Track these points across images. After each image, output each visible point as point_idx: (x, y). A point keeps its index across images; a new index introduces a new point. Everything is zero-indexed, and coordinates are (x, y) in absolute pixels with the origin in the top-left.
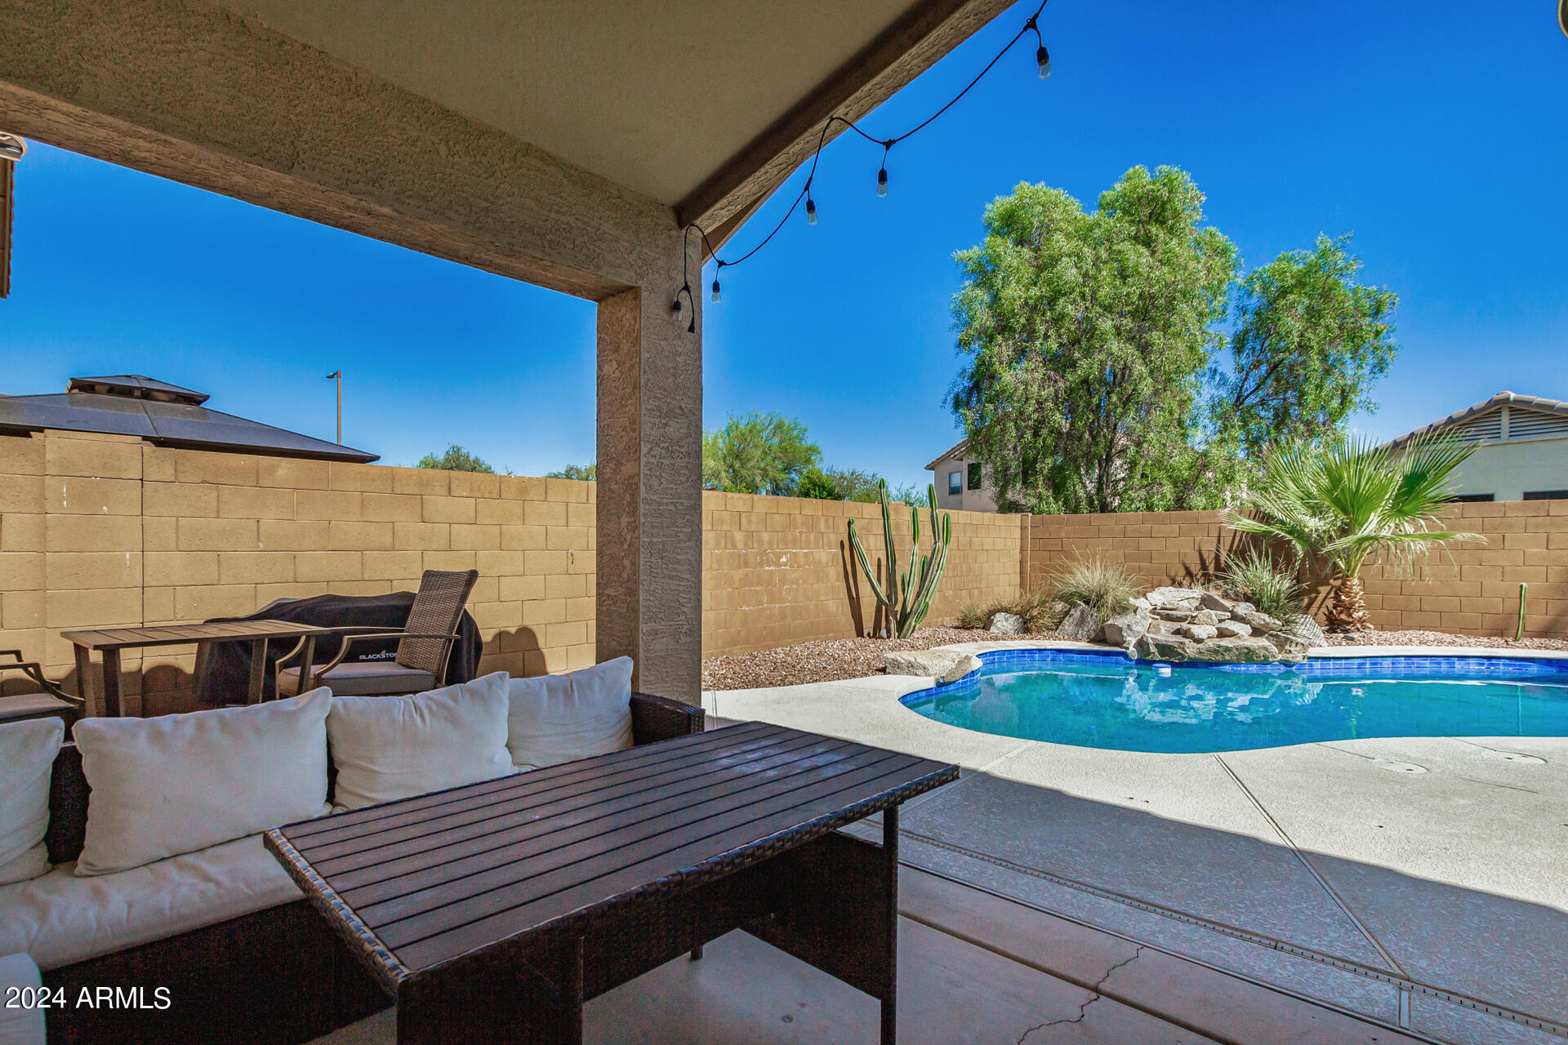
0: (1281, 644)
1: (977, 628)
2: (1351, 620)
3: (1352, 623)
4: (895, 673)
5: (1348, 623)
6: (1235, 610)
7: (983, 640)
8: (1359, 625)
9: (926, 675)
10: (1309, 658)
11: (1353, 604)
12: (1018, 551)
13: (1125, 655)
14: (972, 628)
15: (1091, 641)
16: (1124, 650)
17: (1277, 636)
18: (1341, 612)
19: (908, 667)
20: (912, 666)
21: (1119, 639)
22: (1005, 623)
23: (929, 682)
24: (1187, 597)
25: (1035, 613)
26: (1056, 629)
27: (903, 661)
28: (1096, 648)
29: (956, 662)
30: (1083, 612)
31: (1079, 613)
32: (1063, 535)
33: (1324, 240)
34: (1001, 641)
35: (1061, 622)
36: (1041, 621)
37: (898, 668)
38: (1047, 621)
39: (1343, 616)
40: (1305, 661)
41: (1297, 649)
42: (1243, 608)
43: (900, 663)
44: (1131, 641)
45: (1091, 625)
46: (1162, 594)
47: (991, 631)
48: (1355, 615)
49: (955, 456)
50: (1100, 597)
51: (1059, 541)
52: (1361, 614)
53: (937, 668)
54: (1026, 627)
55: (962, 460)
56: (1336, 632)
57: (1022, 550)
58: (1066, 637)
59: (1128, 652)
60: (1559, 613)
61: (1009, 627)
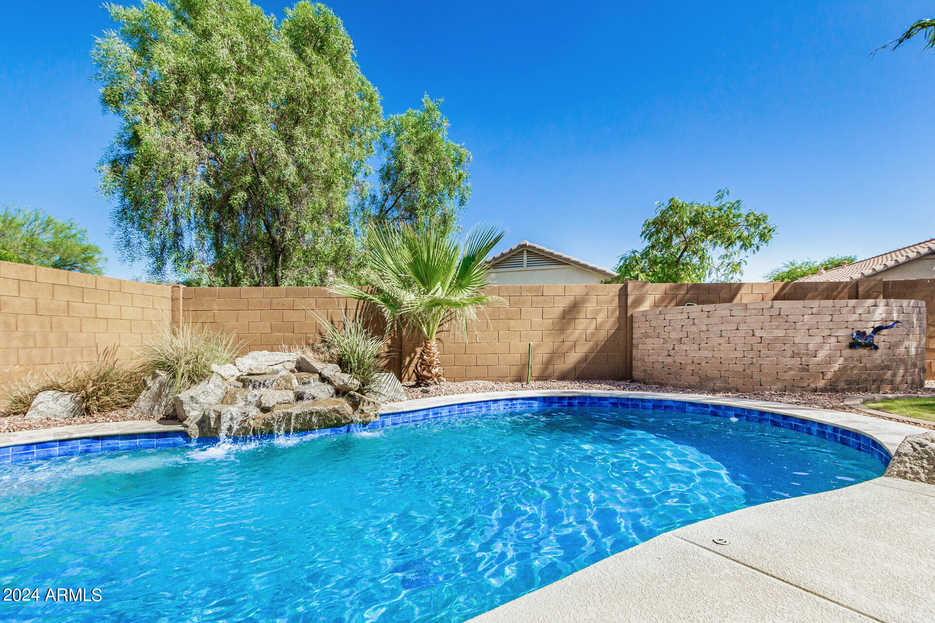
0: (355, 405)
1: (14, 413)
2: (430, 375)
3: (431, 377)
5: (429, 378)
6: (323, 372)
8: (436, 379)
10: (381, 415)
11: (431, 362)
14: (9, 414)
15: (161, 420)
17: (353, 396)
18: (424, 370)
22: (52, 405)
24: (281, 361)
25: (92, 389)
26: (124, 407)
28: (164, 427)
30: (161, 384)
31: (158, 385)
32: (215, 307)
33: (427, 101)
35: (137, 397)
36: (105, 398)
38: (117, 396)
39: (425, 373)
40: (378, 419)
41: (369, 407)
42: (331, 370)
44: (197, 415)
45: (169, 397)
46: (254, 358)
48: (434, 371)
51: (211, 313)
52: (437, 370)
54: (85, 407)
56: (421, 386)
58: (133, 418)
59: (189, 430)
60: (548, 363)
61: (59, 409)
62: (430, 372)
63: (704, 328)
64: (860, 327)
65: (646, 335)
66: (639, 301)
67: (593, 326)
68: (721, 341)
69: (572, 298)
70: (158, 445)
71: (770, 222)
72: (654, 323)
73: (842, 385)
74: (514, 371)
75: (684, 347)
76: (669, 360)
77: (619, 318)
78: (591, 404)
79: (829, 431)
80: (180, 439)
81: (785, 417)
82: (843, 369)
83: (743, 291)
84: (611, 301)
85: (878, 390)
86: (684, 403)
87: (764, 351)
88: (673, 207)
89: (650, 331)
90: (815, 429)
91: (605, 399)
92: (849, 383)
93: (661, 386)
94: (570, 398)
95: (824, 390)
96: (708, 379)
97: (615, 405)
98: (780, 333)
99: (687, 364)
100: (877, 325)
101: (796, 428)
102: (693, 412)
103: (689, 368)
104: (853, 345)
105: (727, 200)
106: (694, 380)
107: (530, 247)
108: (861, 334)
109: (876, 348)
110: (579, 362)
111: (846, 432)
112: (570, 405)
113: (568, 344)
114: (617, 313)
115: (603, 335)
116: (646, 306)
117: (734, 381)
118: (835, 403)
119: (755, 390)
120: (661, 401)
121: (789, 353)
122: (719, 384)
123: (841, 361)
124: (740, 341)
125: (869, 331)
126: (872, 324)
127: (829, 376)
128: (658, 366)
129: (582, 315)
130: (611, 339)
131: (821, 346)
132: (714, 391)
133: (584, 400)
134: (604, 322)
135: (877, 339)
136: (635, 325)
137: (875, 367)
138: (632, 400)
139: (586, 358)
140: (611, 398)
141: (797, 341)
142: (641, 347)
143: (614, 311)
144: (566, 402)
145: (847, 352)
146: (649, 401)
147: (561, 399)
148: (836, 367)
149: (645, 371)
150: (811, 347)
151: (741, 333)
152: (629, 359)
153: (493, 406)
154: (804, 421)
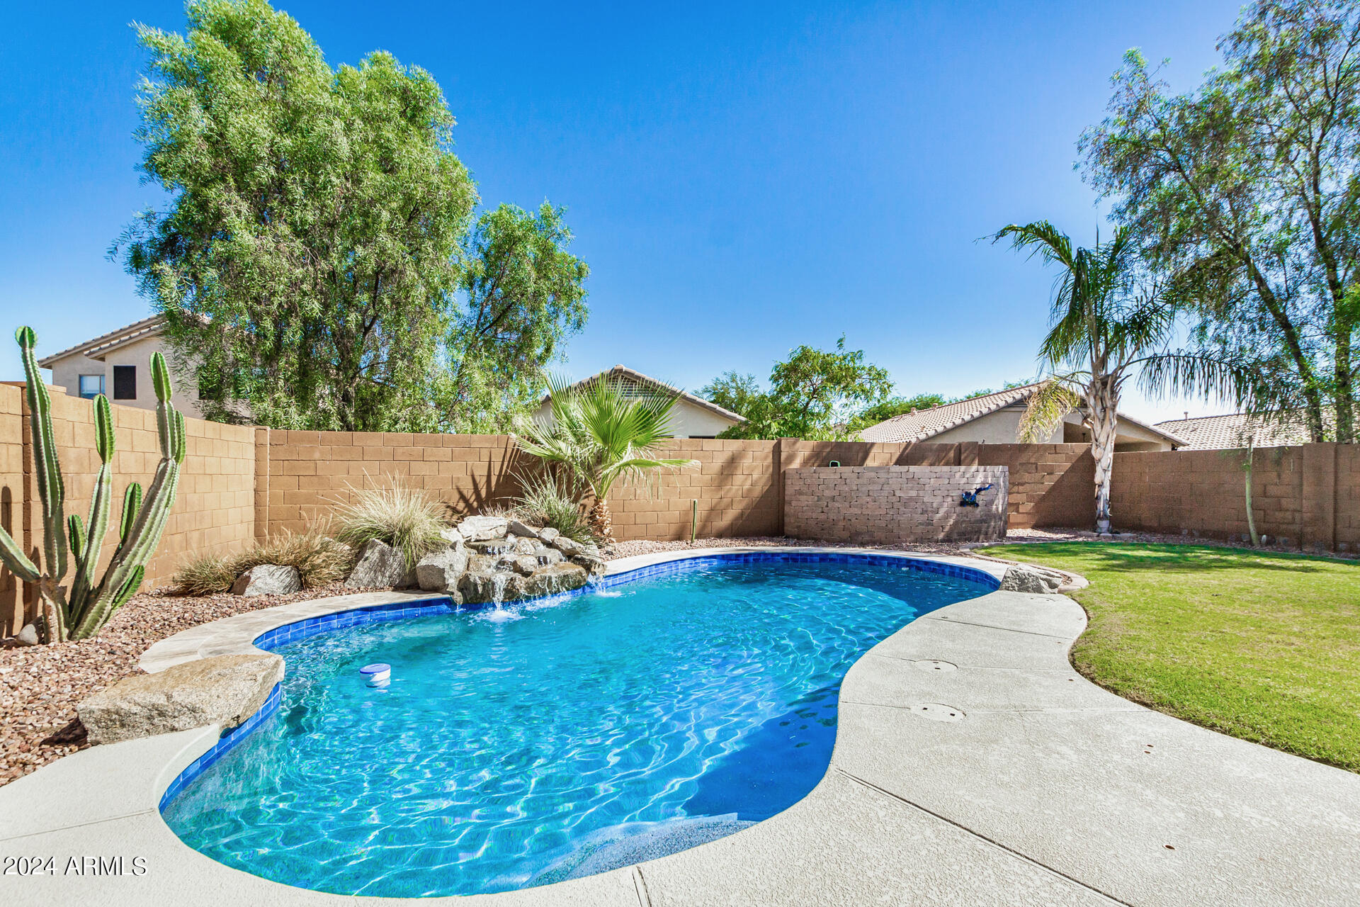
0: (588, 567)
1: (217, 592)
2: (602, 536)
3: (603, 538)
4: (115, 739)
5: (601, 539)
6: (543, 536)
7: (239, 611)
8: (607, 541)
9: (199, 724)
10: (606, 577)
11: (603, 522)
12: (252, 476)
13: (450, 603)
14: (210, 592)
15: (397, 588)
16: (448, 596)
18: (596, 530)
19: (150, 718)
20: (161, 714)
21: (438, 583)
22: (269, 580)
23: (206, 738)
24: (493, 524)
25: (320, 561)
26: (345, 579)
27: (135, 709)
28: (413, 597)
29: (260, 679)
30: (382, 553)
31: (377, 555)
32: (317, 455)
34: (270, 609)
35: (351, 569)
36: (326, 571)
37: (123, 726)
38: (334, 570)
39: (598, 533)
41: (599, 570)
42: (550, 534)
43: (129, 714)
44: (452, 582)
45: (394, 567)
46: (471, 524)
47: (246, 594)
48: (606, 531)
49: (91, 353)
50: (406, 531)
51: (312, 464)
52: (608, 530)
53: (222, 702)
54: (303, 581)
55: (103, 359)
57: (257, 475)
58: (362, 589)
59: (455, 597)
60: (708, 520)
61: (276, 584)
62: (602, 532)
63: (855, 488)
64: (967, 488)
65: (800, 493)
66: (791, 458)
67: (749, 482)
68: (868, 499)
69: (730, 453)
70: (422, 614)
71: (890, 379)
72: (809, 481)
73: (955, 536)
74: (673, 529)
75: (837, 505)
76: (823, 517)
77: (772, 475)
78: (765, 560)
79: (957, 571)
80: (444, 607)
81: (926, 563)
82: (956, 523)
83: (874, 450)
84: (766, 458)
85: (978, 540)
86: (847, 555)
87: (902, 509)
88: (805, 356)
89: (805, 489)
90: (947, 570)
91: (778, 554)
92: (960, 534)
93: (816, 541)
94: (746, 555)
95: (943, 541)
96: (858, 534)
97: (786, 560)
98: (913, 493)
99: (839, 520)
100: (978, 487)
101: (934, 571)
102: (854, 563)
103: (841, 524)
104: (963, 504)
105: (849, 348)
106: (845, 535)
107: (626, 372)
108: (968, 494)
109: (978, 505)
110: (737, 519)
111: (968, 570)
112: (746, 561)
113: (726, 501)
114: (771, 469)
115: (757, 492)
116: (796, 464)
117: (879, 535)
118: (954, 551)
119: (895, 543)
120: (827, 554)
121: (920, 511)
122: (867, 538)
123: (954, 516)
124: (883, 500)
125: (973, 492)
126: (975, 486)
127: (947, 529)
128: (812, 523)
129: (739, 472)
130: (764, 496)
131: (941, 505)
132: (863, 545)
133: (759, 556)
134: (760, 478)
135: (980, 499)
136: (788, 482)
137: (976, 521)
138: (802, 554)
139: (742, 514)
140: (783, 553)
141: (926, 500)
142: (794, 503)
143: (768, 467)
144: (742, 559)
145: (959, 509)
146: (816, 555)
147: (738, 556)
148: (951, 522)
149: (799, 527)
150: (935, 505)
151: (885, 493)
152: (781, 515)
153: (681, 565)
154: (940, 565)
